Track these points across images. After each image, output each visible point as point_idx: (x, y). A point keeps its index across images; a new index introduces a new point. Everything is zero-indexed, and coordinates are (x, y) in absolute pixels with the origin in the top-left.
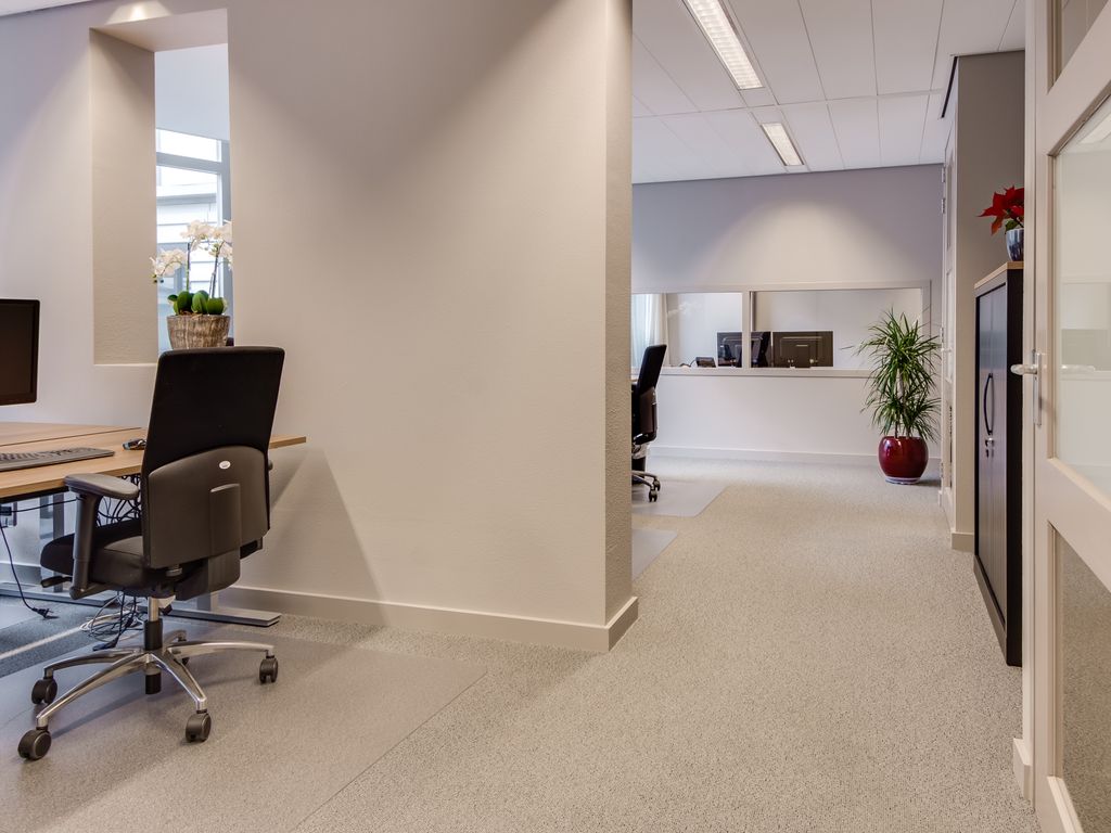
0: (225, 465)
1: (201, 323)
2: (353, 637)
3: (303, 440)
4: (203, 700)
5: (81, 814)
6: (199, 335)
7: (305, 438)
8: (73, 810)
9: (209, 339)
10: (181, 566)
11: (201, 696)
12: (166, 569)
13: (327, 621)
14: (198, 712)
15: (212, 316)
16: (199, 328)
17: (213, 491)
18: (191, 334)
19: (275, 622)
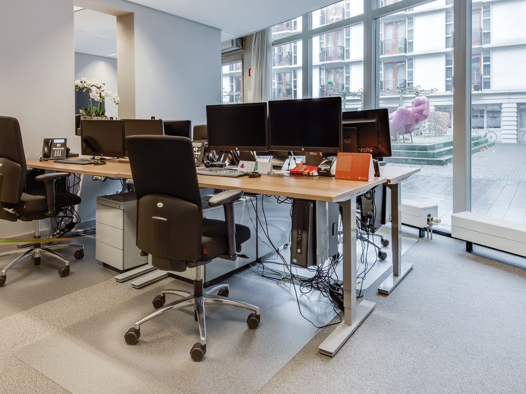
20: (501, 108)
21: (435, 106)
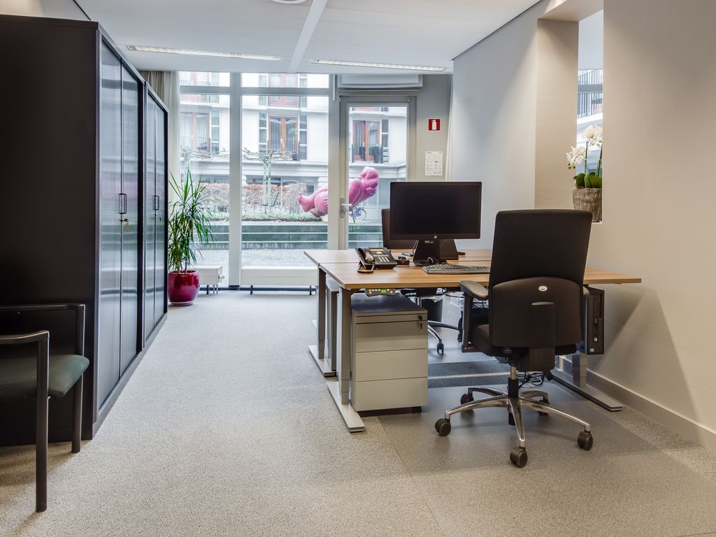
0: (543, 288)
1: (589, 194)
2: (667, 444)
3: (639, 281)
4: (523, 441)
5: (438, 476)
6: (588, 202)
7: (641, 279)
8: (437, 471)
9: (593, 204)
10: (512, 348)
11: (522, 438)
12: (504, 348)
13: (657, 423)
14: (520, 447)
15: (595, 189)
16: (587, 198)
17: (533, 304)
18: (583, 201)
19: (618, 410)
20: (317, 183)
21: (247, 176)
